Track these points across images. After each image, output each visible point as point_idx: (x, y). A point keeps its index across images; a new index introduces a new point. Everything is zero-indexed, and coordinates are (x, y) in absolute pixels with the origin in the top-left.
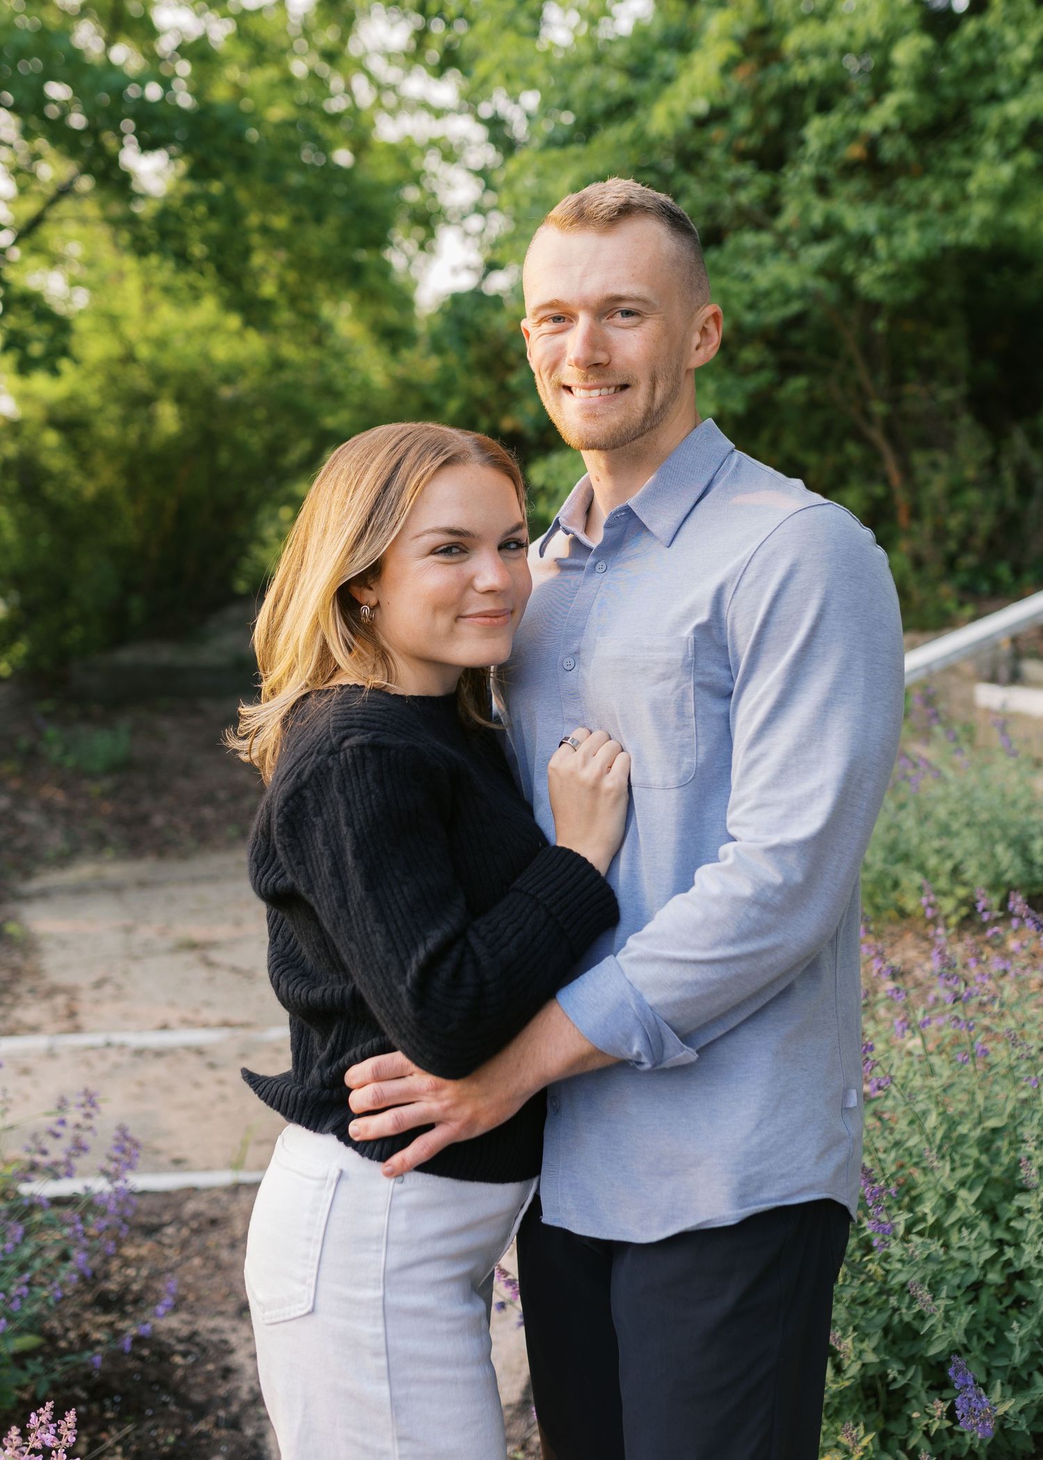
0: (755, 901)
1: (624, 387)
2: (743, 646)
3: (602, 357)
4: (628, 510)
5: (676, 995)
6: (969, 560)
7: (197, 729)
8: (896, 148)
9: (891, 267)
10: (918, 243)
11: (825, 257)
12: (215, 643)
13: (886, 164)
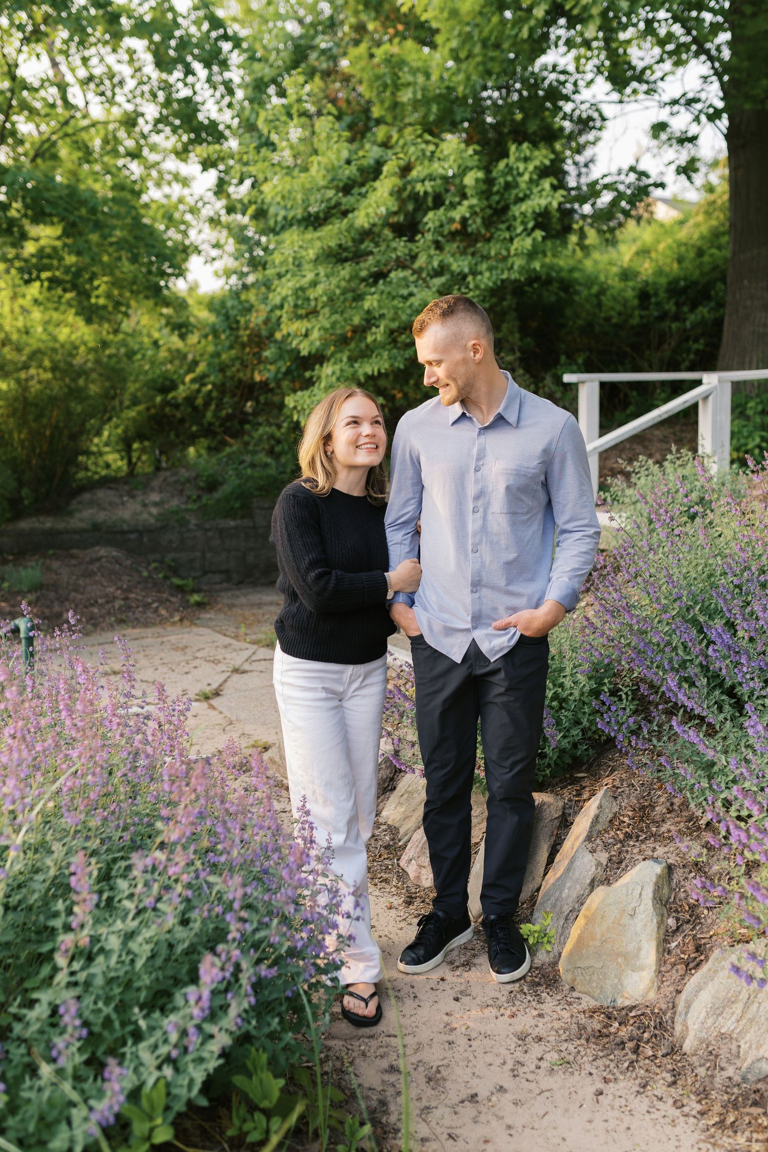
7: (75, 566)
8: (475, 225)
9: (477, 292)
10: (489, 279)
11: (443, 285)
12: (78, 515)
13: (472, 233)
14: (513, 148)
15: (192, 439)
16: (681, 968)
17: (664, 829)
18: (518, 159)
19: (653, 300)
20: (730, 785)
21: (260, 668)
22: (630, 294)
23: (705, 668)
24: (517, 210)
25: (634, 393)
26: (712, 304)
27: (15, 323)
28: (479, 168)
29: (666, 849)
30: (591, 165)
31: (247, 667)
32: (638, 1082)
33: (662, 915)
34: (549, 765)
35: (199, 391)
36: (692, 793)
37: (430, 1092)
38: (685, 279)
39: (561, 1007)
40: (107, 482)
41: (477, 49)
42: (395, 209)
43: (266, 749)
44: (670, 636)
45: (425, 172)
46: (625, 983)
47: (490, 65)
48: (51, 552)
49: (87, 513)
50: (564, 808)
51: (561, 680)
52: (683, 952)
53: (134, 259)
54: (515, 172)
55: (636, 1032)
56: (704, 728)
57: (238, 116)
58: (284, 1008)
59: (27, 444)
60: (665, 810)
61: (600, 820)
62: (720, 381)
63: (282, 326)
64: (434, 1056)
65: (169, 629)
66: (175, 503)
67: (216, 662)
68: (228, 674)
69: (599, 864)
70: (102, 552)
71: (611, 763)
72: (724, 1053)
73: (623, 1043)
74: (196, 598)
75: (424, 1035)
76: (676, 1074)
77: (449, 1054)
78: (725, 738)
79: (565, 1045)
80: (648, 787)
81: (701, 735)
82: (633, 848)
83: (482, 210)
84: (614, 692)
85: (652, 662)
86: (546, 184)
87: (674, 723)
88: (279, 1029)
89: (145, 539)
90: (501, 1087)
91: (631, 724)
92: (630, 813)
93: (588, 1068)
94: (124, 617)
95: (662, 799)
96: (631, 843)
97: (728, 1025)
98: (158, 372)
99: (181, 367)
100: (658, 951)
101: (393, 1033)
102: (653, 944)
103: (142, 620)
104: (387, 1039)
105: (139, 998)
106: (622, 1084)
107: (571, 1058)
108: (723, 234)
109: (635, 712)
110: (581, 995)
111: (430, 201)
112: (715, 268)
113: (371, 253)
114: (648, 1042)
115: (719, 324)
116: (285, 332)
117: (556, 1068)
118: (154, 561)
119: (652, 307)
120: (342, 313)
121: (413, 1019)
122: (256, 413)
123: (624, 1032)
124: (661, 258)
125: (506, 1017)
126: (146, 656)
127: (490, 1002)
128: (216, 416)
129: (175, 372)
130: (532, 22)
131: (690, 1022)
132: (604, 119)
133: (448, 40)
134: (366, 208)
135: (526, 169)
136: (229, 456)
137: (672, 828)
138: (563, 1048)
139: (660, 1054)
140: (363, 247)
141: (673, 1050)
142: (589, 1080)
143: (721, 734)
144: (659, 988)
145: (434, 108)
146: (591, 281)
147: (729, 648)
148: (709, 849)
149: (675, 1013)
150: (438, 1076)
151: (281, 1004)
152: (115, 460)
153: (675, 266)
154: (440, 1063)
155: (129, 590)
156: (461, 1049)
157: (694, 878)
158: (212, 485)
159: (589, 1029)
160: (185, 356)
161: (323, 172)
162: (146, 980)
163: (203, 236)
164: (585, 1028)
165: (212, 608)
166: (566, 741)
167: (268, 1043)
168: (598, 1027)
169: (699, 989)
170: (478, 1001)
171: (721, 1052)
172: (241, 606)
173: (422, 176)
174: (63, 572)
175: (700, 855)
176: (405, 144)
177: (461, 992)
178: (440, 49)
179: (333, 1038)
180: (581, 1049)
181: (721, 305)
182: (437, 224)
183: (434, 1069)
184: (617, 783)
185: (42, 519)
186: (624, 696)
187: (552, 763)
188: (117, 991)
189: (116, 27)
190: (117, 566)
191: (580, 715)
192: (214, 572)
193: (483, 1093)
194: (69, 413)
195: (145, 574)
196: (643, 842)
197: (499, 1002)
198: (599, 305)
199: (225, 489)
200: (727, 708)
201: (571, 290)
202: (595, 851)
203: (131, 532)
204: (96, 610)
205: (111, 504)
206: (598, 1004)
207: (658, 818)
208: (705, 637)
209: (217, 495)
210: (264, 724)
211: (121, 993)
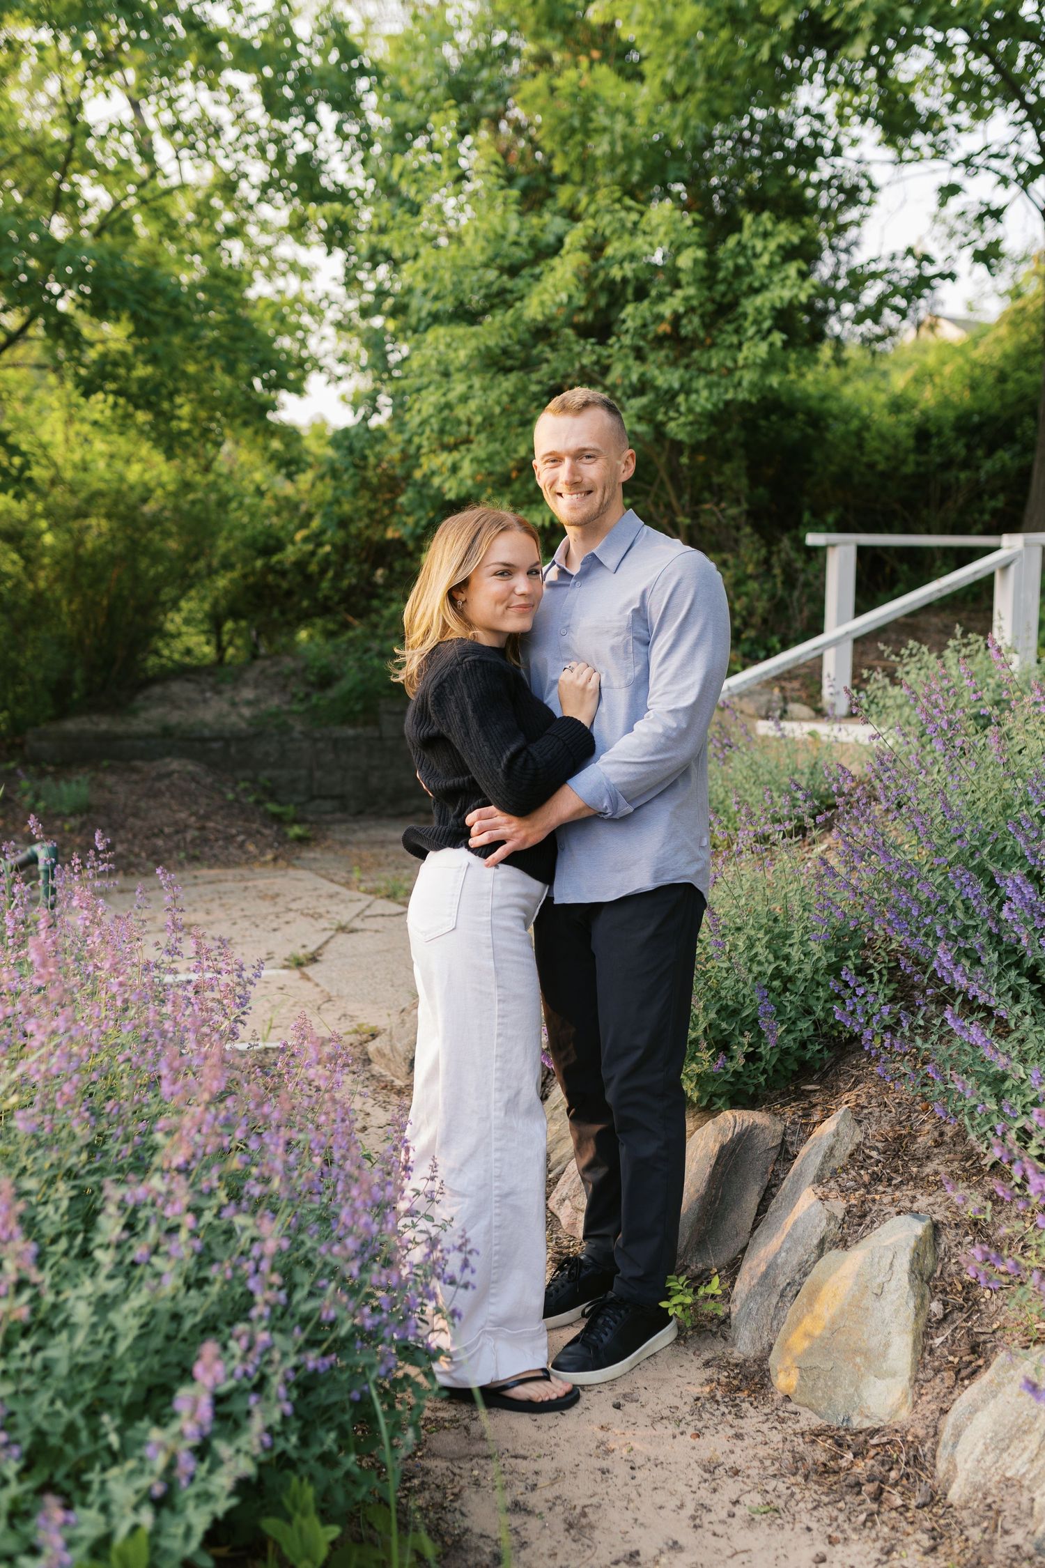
0: (663, 735)
1: (589, 492)
2: (655, 619)
3: (578, 479)
4: (593, 555)
5: (626, 779)
6: (751, 633)
7: (136, 783)
8: (691, 326)
9: (691, 418)
10: (707, 399)
11: (644, 407)
12: (143, 715)
13: (686, 338)
14: (748, 218)
15: (304, 618)
16: (949, 1376)
17: (928, 1170)
18: (755, 235)
19: (935, 441)
20: (1029, 1109)
21: (375, 927)
22: (903, 431)
23: (995, 939)
24: (750, 305)
25: (905, 567)
26: (1017, 448)
27: (69, 455)
28: (700, 246)
29: (931, 1199)
30: (853, 249)
31: (357, 924)
32: (879, 1544)
33: (923, 1297)
34: (764, 1071)
35: (313, 553)
36: (972, 1118)
37: (569, 1545)
38: (980, 413)
39: (769, 1425)
40: (186, 672)
41: (700, 82)
42: (582, 302)
43: (374, 1036)
44: (946, 890)
45: (625, 250)
46: (865, 1395)
47: (717, 104)
48: (105, 763)
49: (156, 713)
50: (784, 1134)
51: (787, 950)
52: (952, 1353)
53: (230, 369)
54: (749, 253)
55: (878, 1469)
56: (992, 1025)
57: (373, 176)
58: (347, 1417)
59: (79, 617)
60: (931, 1143)
61: (836, 1153)
62: (1026, 545)
63: (423, 460)
64: (579, 1491)
65: (258, 870)
66: (274, 702)
67: (317, 916)
68: (330, 933)
69: (832, 1217)
70: (175, 765)
71: (855, 1072)
72: (1009, 1508)
73: (859, 1484)
74: (296, 830)
75: (566, 1457)
76: (937, 1536)
77: (601, 1488)
78: (1022, 1041)
79: (773, 1483)
80: (908, 1107)
81: (988, 1034)
82: (883, 1196)
83: (701, 305)
84: (862, 970)
85: (918, 929)
86: (792, 269)
87: (947, 1015)
88: (335, 1449)
89: (233, 750)
90: (675, 1543)
91: (886, 1017)
92: (880, 1145)
93: (805, 1519)
94: (197, 852)
95: (927, 1127)
96: (881, 1188)
97: (1017, 1466)
98: (259, 527)
99: (290, 521)
100: (915, 1349)
101: (522, 1452)
102: (909, 1339)
103: (222, 857)
104: (513, 1461)
105: (121, 1396)
106: (855, 1548)
107: (780, 1503)
108: (1035, 353)
109: (893, 1000)
110: (800, 1409)
111: (630, 291)
112: (1022, 398)
113: (547, 361)
114: (896, 1484)
115: (1025, 475)
116: (425, 468)
117: (757, 1517)
118: (244, 780)
119: (933, 451)
120: (503, 440)
121: (552, 1433)
122: (388, 585)
123: (862, 1468)
124: (947, 384)
125: (688, 1437)
126: (222, 905)
127: (666, 1413)
128: (334, 587)
129: (283, 528)
130: (775, 38)
131: (959, 1459)
132: (873, 188)
133: (660, 67)
134: (540, 294)
135: (765, 248)
136: (351, 642)
137: (941, 1168)
138: (769, 1488)
139: (913, 1503)
140: (535, 352)
141: (933, 1499)
142: (806, 1538)
143: (1017, 1035)
144: (915, 1404)
145: (638, 165)
146: (848, 413)
147: (1032, 908)
148: (995, 1203)
149: (937, 1443)
150: (584, 1521)
151: (343, 1410)
152: (199, 644)
153: (967, 394)
154: (588, 1502)
155: (207, 817)
156: (619, 1482)
157: (972, 1243)
158: (326, 680)
159: (809, 1461)
160: (296, 507)
161: (482, 243)
162: (131, 1371)
163: (327, 346)
164: (803, 1459)
165: (318, 845)
166: (791, 1037)
167: (319, 1471)
168: (823, 1458)
169: (974, 1410)
170: (648, 1410)
171: (1005, 1506)
172: (358, 844)
173: (620, 254)
174: (119, 789)
175: (982, 1210)
176: (597, 212)
177: (625, 1396)
178: (648, 81)
179: (435, 1456)
180: (796, 1489)
181: (1029, 448)
182: (639, 322)
183: (578, 1510)
184: (863, 1101)
185: (95, 718)
186: (876, 976)
187: (769, 1068)
188: (88, 1384)
189: (213, 55)
190: (193, 786)
191: (812, 1002)
192: (324, 798)
193: (648, 1551)
194: (137, 578)
195: (230, 796)
196: (897, 1187)
197: (679, 1414)
198: (860, 446)
199: (344, 685)
200: (1026, 996)
201: (822, 424)
202: (827, 1198)
203: (215, 739)
204: (160, 842)
205: (189, 701)
206: (824, 1423)
207: (919, 1154)
208: (996, 894)
209: (332, 693)
210: (374, 1002)
211: (95, 1389)
